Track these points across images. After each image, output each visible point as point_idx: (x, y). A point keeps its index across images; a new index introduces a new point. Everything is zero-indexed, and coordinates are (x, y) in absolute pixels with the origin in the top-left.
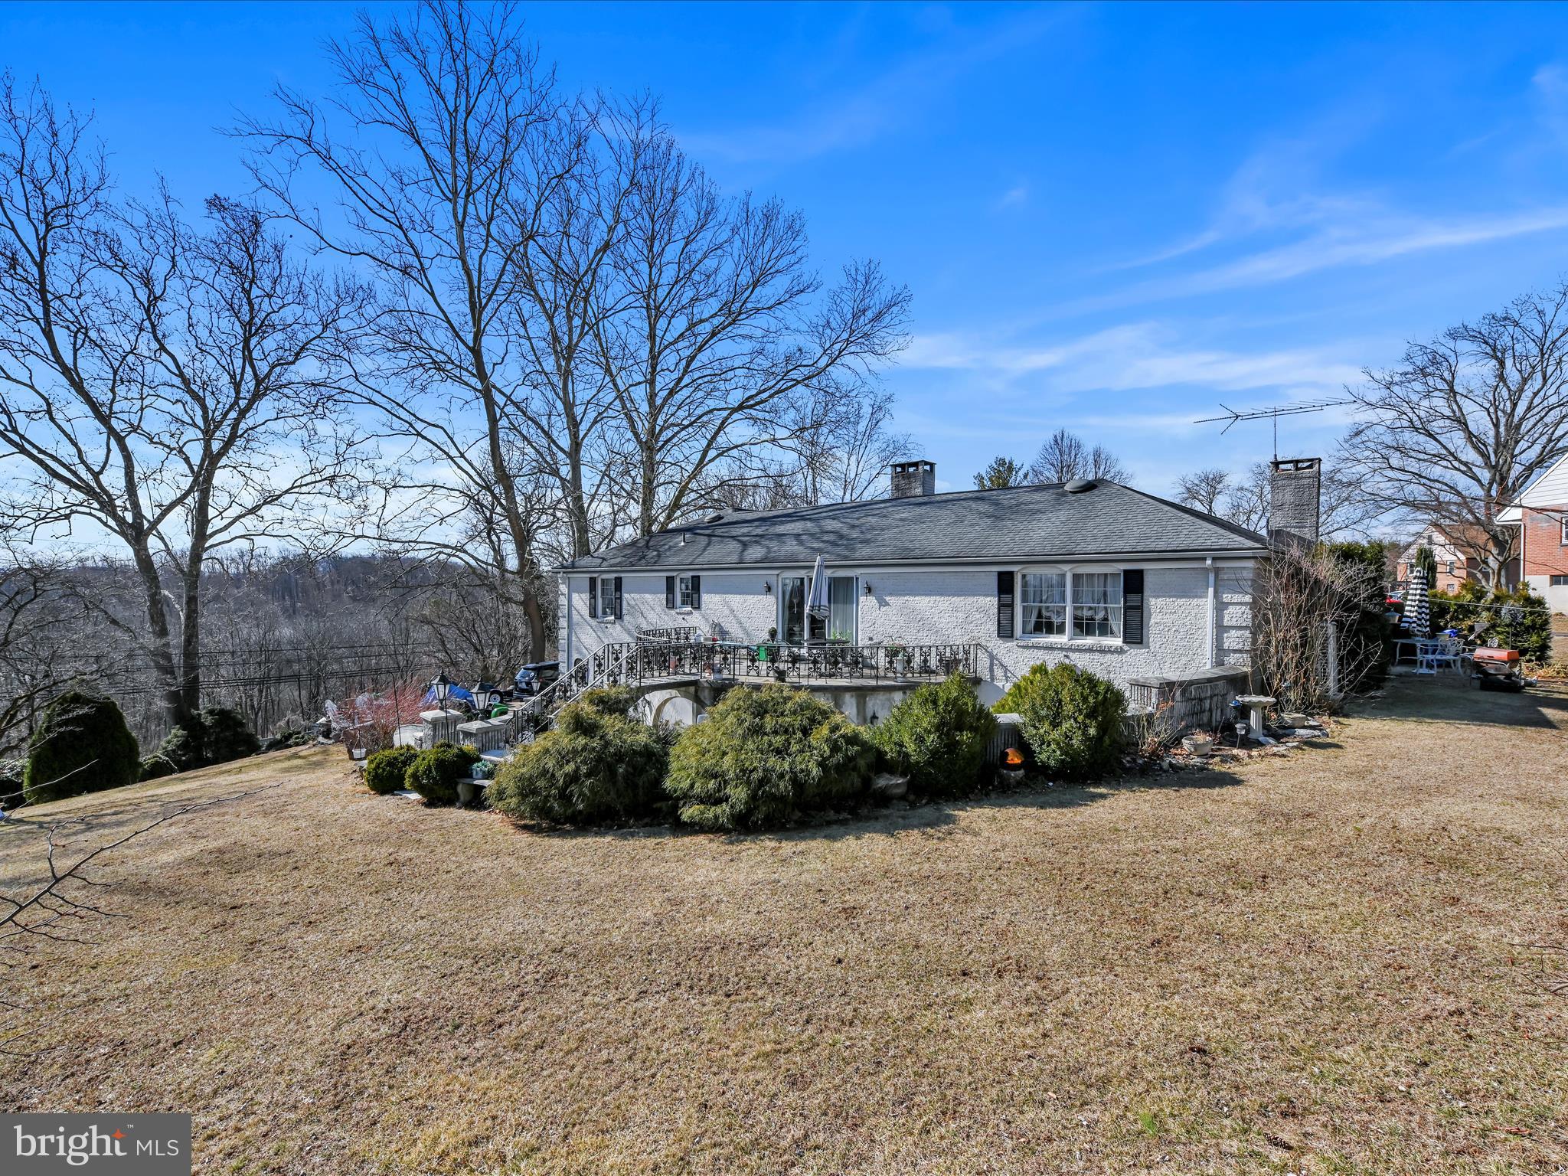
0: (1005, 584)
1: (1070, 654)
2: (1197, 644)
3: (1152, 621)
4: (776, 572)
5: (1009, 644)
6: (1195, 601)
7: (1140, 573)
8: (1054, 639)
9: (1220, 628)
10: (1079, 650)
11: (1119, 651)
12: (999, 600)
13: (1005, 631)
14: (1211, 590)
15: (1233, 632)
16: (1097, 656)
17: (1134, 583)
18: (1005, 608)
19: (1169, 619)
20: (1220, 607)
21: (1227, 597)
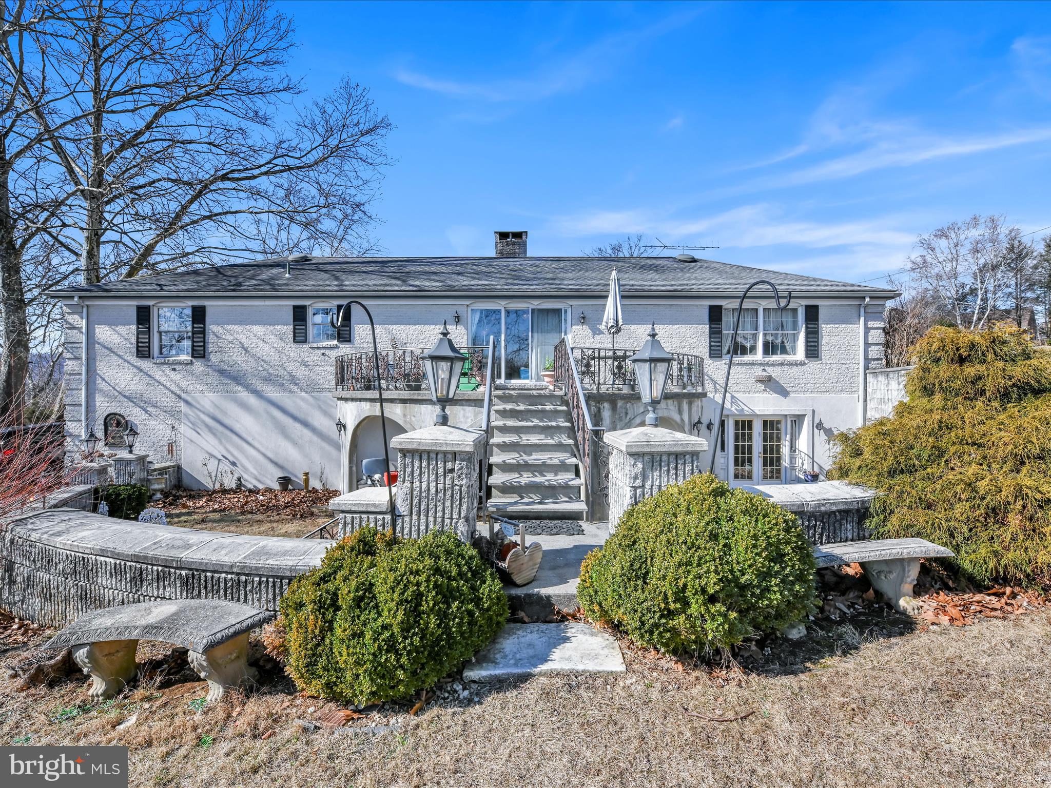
0: (715, 314)
1: (766, 368)
2: (852, 356)
3: (824, 342)
4: (467, 302)
5: (719, 363)
6: (850, 327)
7: (816, 307)
8: (747, 358)
9: (867, 345)
10: (774, 365)
11: (802, 364)
12: (710, 328)
13: (715, 353)
14: (862, 319)
15: (873, 347)
16: (786, 368)
17: (812, 314)
18: (715, 333)
19: (835, 340)
20: (867, 330)
21: (871, 324)
